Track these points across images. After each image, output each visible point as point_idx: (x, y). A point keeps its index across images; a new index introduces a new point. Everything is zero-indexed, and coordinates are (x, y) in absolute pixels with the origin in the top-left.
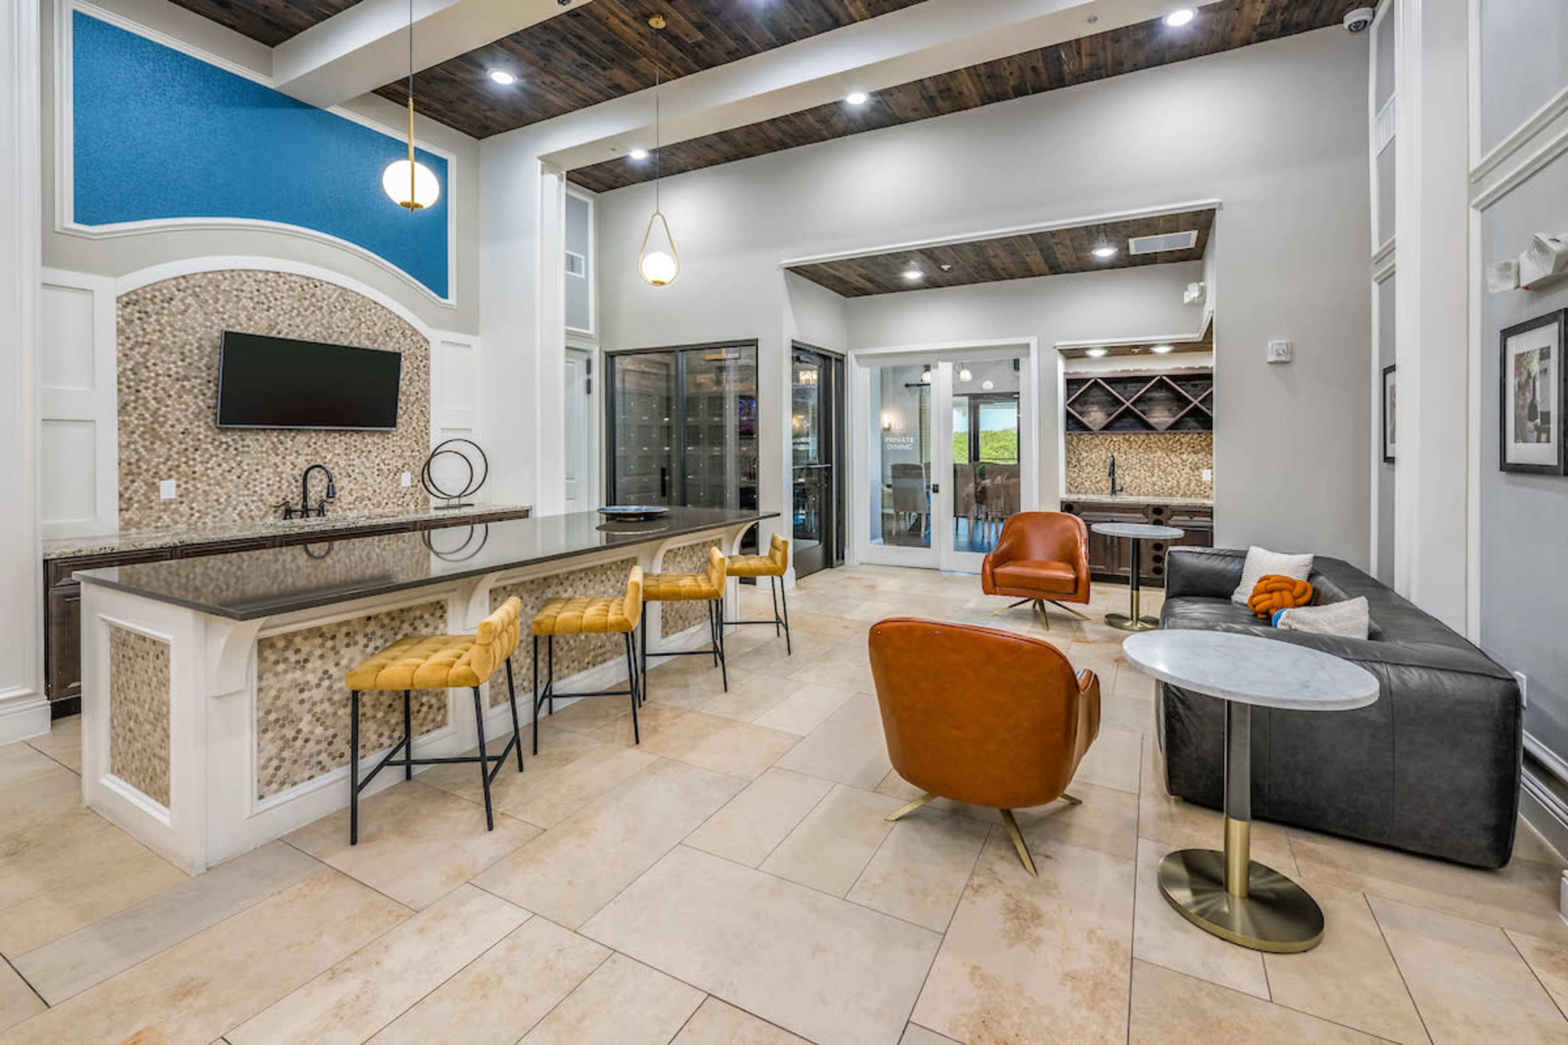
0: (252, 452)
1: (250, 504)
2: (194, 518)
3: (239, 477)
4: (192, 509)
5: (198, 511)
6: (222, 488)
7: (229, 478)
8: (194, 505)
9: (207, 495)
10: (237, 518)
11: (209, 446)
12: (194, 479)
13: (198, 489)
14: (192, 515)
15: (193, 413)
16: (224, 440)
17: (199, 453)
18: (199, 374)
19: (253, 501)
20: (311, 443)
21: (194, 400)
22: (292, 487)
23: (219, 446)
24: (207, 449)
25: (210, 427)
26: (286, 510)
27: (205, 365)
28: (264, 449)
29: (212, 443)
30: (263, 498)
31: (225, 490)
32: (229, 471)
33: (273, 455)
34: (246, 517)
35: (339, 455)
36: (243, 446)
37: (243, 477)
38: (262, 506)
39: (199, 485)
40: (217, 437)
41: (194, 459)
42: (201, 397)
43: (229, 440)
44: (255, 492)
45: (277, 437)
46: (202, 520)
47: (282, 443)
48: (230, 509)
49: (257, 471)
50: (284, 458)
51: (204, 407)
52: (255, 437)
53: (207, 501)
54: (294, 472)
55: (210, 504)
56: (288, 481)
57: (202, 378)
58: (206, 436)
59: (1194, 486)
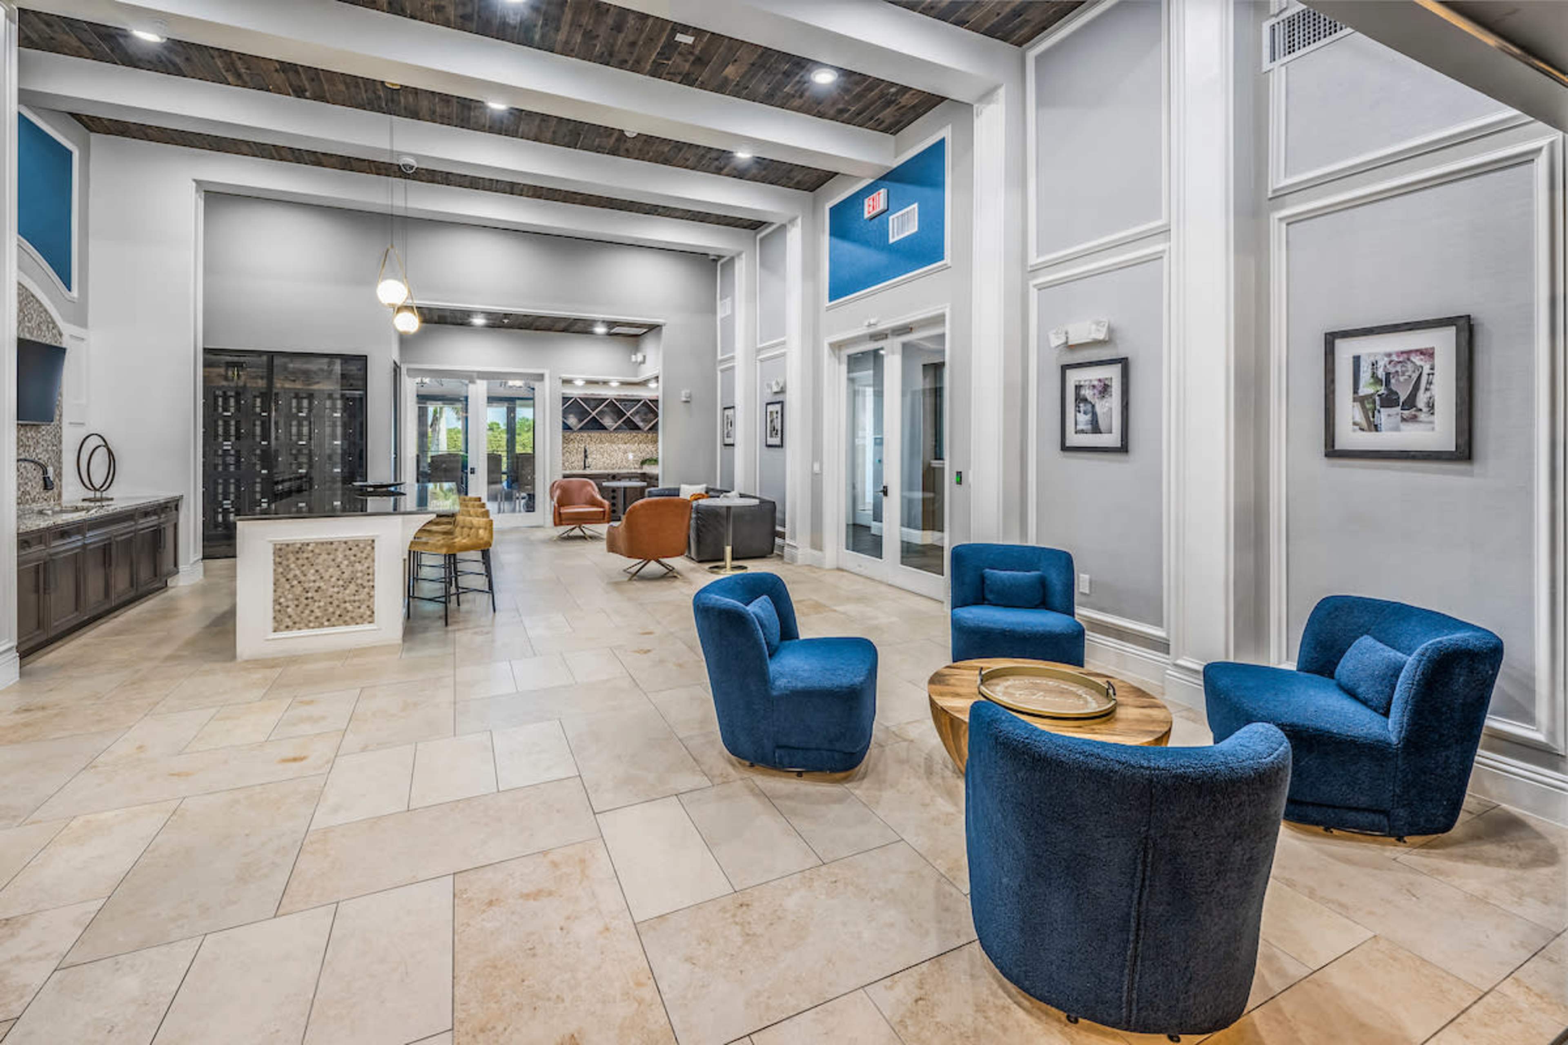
59: (624, 463)
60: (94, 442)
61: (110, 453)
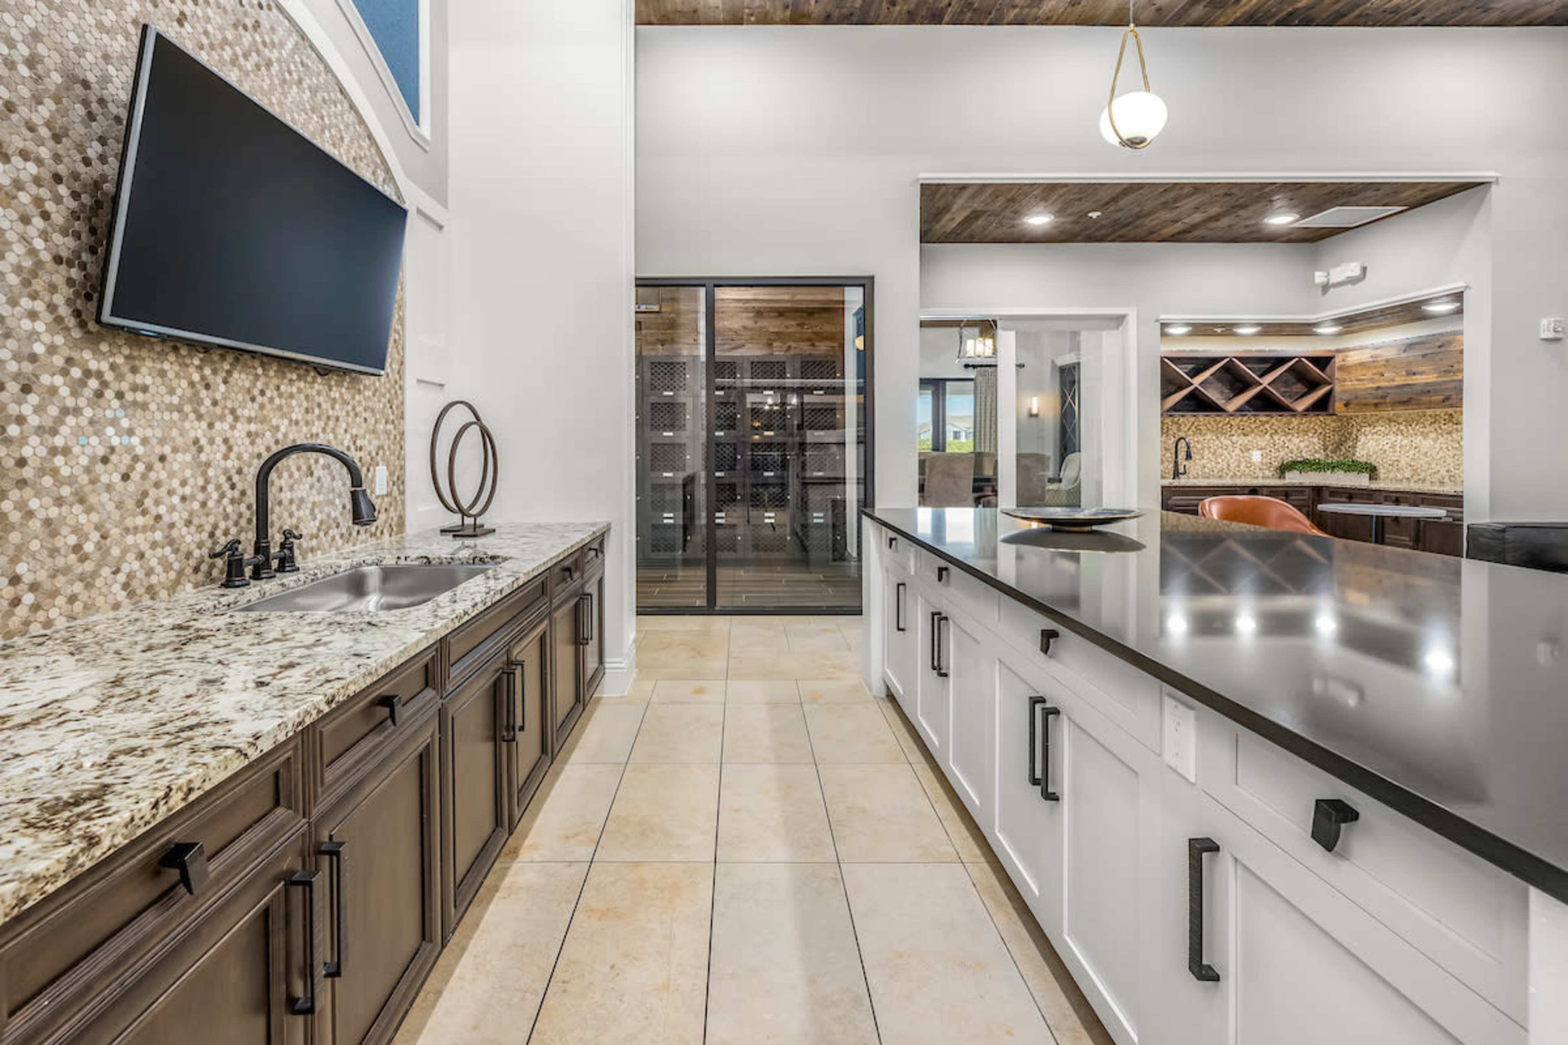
0: (153, 407)
1: (149, 553)
2: (21, 611)
3: (126, 477)
4: (15, 580)
5: (34, 587)
6: (89, 510)
7: (105, 479)
8: (21, 568)
9: (54, 534)
10: (122, 595)
11: (58, 380)
12: (22, 483)
13: (30, 514)
14: (16, 602)
15: (18, 269)
16: (93, 365)
17: (33, 399)
18: (30, 146)
19: (154, 545)
20: (256, 392)
21: (19, 227)
22: (225, 501)
23: (82, 383)
24: (53, 390)
25: (59, 320)
26: (230, 564)
27: (48, 124)
28: (175, 400)
29: (65, 372)
30: (175, 533)
31: (95, 517)
32: (105, 460)
33: (192, 416)
34: (140, 591)
35: (297, 423)
36: (135, 388)
37: (135, 476)
38: (172, 558)
39: (34, 504)
40: (75, 355)
41: (20, 420)
42: (38, 222)
43: (104, 366)
44: (158, 518)
45: (200, 368)
46: (41, 615)
47: (207, 387)
48: (106, 571)
49: (162, 458)
50: (211, 426)
51: (46, 257)
52: (158, 366)
53: (53, 552)
54: (229, 464)
55: (60, 562)
56: (218, 487)
57: (39, 162)
58: (52, 349)
59: (1242, 467)
60: (458, 417)
61: (485, 433)
